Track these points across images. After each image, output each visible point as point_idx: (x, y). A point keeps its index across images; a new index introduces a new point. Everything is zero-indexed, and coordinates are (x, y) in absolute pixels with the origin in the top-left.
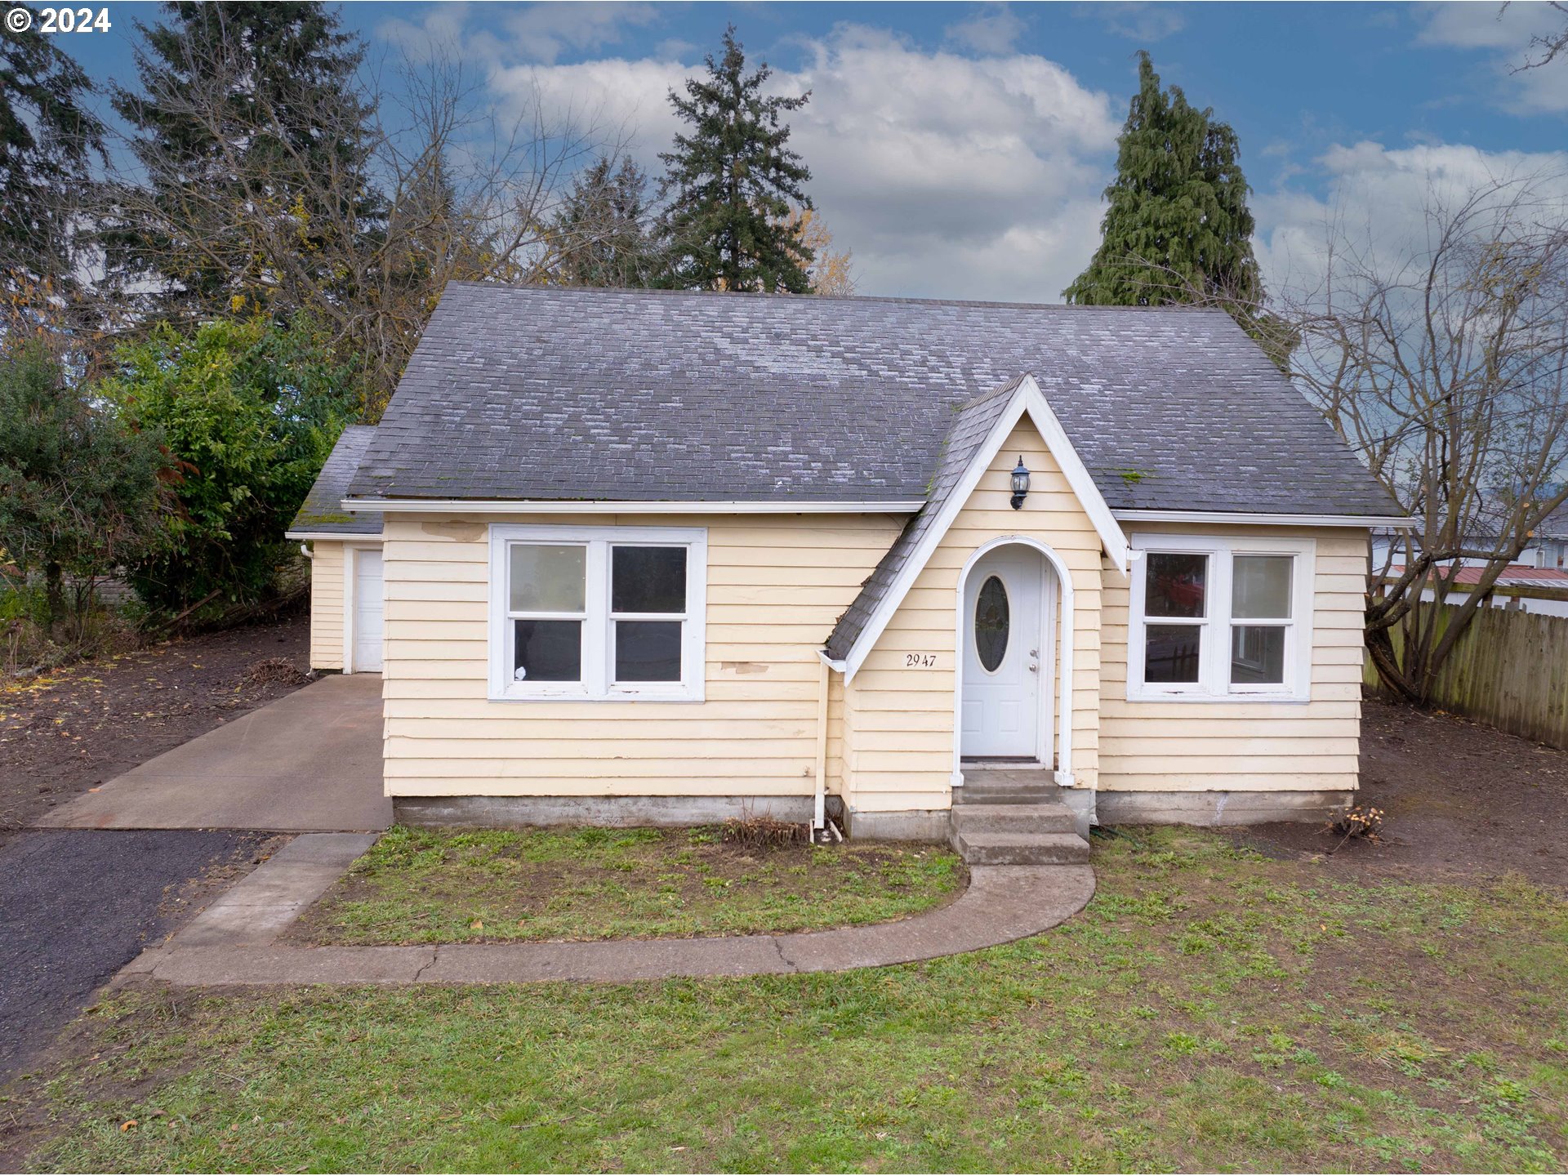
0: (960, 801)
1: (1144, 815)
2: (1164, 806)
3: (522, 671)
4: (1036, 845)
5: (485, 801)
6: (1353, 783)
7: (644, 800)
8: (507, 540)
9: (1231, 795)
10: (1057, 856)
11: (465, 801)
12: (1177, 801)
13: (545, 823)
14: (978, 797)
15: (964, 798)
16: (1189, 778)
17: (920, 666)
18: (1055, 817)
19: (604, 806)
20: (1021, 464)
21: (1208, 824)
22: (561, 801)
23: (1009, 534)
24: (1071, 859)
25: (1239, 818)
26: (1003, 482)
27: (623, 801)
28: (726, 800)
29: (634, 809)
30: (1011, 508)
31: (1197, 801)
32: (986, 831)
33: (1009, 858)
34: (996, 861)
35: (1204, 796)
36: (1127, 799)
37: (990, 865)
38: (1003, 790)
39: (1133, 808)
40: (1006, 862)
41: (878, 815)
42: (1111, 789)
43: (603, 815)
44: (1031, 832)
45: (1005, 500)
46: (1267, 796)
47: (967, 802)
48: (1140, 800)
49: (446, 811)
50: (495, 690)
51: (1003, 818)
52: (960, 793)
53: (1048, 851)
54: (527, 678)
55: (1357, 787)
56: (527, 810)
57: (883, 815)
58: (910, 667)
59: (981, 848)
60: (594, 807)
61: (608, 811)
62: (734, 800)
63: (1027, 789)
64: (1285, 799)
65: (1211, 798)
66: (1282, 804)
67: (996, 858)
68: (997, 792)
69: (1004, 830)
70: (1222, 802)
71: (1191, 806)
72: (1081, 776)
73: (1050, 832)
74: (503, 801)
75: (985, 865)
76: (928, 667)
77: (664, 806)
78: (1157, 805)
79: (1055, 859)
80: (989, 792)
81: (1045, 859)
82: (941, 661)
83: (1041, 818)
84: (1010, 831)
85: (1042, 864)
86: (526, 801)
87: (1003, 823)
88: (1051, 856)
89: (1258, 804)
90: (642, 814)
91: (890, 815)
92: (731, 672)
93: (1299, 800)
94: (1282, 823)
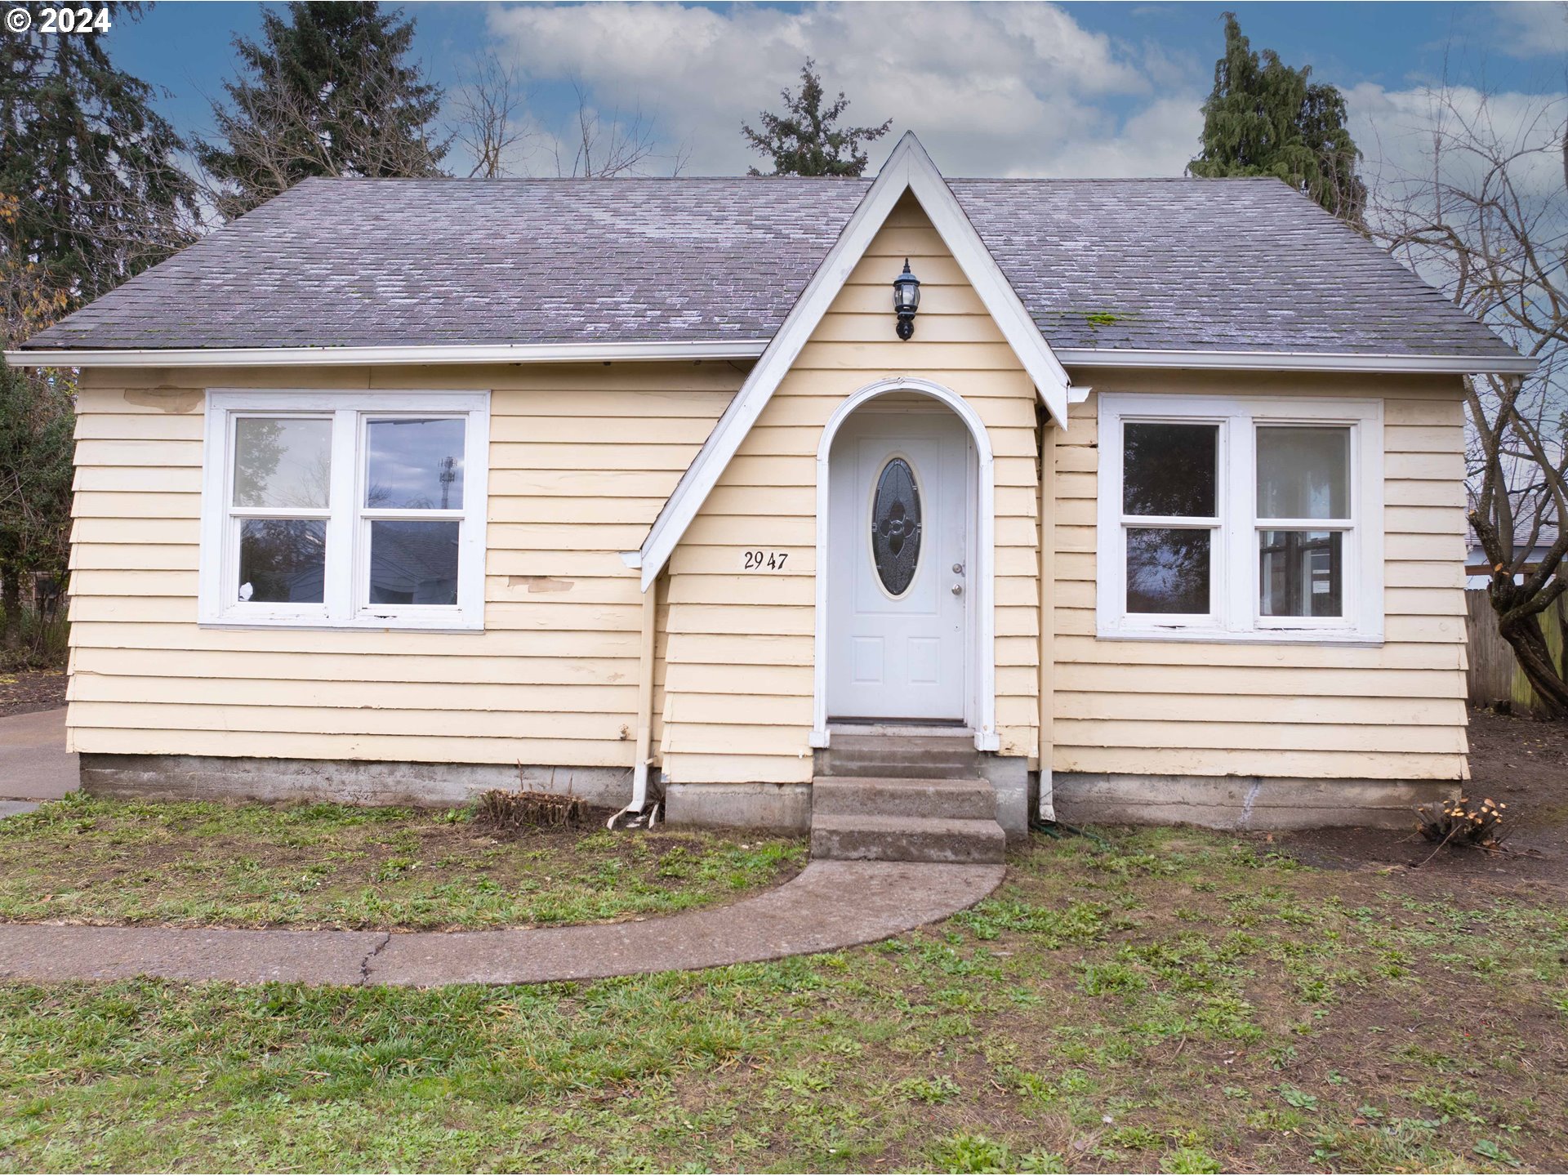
0: (827, 771)
1: (1130, 810)
2: (1161, 798)
3: (248, 589)
4: (919, 830)
5: (196, 764)
6: (1459, 768)
7: (404, 769)
8: (232, 412)
9: (1265, 783)
10: (953, 849)
11: (170, 763)
12: (1182, 790)
13: (272, 796)
14: (854, 765)
15: (833, 767)
16: (1198, 755)
17: (764, 568)
18: (963, 794)
19: (350, 776)
20: (907, 270)
21: (1230, 827)
22: (294, 767)
23: (893, 376)
24: (976, 855)
25: (1281, 819)
26: (882, 299)
27: (375, 769)
28: (516, 772)
29: (390, 781)
30: (896, 337)
31: (1213, 791)
32: (853, 812)
33: (875, 850)
34: (854, 854)
35: (1223, 784)
36: (1102, 785)
37: (847, 859)
38: (892, 756)
39: (1112, 800)
40: (872, 855)
41: (704, 789)
42: (1077, 768)
43: (348, 788)
44: (924, 816)
45: (887, 327)
46: (1323, 786)
47: (838, 772)
48: (1123, 788)
49: (146, 776)
50: (206, 611)
51: (880, 793)
52: (826, 759)
53: (938, 840)
54: (254, 598)
55: (1467, 776)
56: (248, 777)
57: (712, 789)
58: (749, 571)
59: (833, 832)
60: (337, 777)
61: (356, 783)
62: (527, 772)
63: (928, 756)
64: (1352, 792)
65: (1234, 787)
66: (1347, 800)
67: (855, 849)
68: (883, 759)
69: (881, 812)
70: (1251, 794)
71: (1204, 798)
72: (1010, 737)
73: (953, 817)
74: (219, 764)
75: (837, 859)
76: (776, 571)
77: (431, 778)
78: (1149, 795)
79: (949, 855)
80: (871, 760)
81: (933, 853)
82: (795, 562)
83: (939, 794)
84: (891, 813)
85: (928, 860)
86: (248, 766)
87: (879, 801)
88: (942, 849)
89: (1308, 797)
90: (401, 788)
91: (721, 789)
92: (522, 590)
93: (1374, 794)
94: (1347, 828)
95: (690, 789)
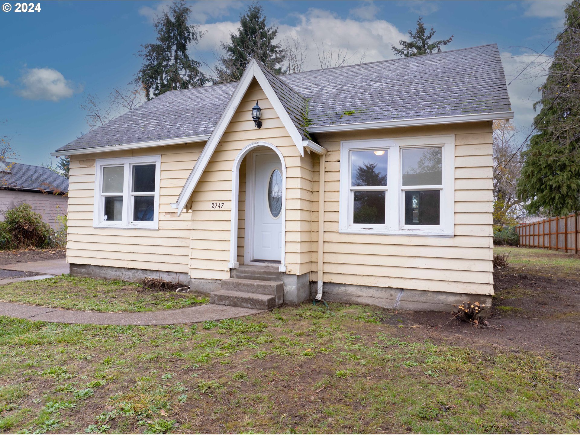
1: (353, 298)
2: (364, 295)
3: (106, 217)
4: (240, 296)
5: (93, 267)
6: (490, 290)
7: (140, 271)
8: (102, 165)
9: (405, 291)
11: (88, 267)
12: (372, 292)
13: (110, 278)
14: (243, 275)
15: (236, 275)
16: (377, 279)
17: (217, 208)
19: (127, 273)
20: (257, 104)
21: (391, 308)
22: (115, 269)
23: (255, 141)
25: (411, 307)
26: (249, 116)
27: (133, 271)
28: (167, 273)
29: (136, 274)
30: (257, 128)
31: (384, 293)
32: (232, 290)
33: (227, 302)
34: (221, 303)
35: (388, 290)
36: (343, 288)
37: (219, 304)
38: (254, 272)
39: (346, 294)
40: (227, 304)
41: (200, 281)
42: (333, 281)
43: (127, 276)
44: (253, 293)
45: (253, 125)
46: (429, 294)
47: (238, 277)
48: (350, 290)
49: (83, 270)
50: (95, 224)
51: (240, 284)
52: (234, 272)
53: (246, 300)
54: (107, 220)
55: (493, 293)
56: (104, 272)
57: (202, 281)
58: (213, 209)
59: (216, 295)
60: (124, 273)
61: (129, 275)
62: (170, 274)
63: (265, 273)
64: (442, 297)
65: (393, 292)
66: (440, 300)
67: (222, 301)
68: (252, 273)
69: (241, 290)
70: (399, 295)
71: (380, 296)
73: (262, 294)
74: (98, 268)
75: (217, 304)
76: (220, 209)
77: (146, 274)
78: (360, 293)
80: (248, 273)
81: (244, 304)
82: (226, 206)
83: (258, 285)
84: (243, 291)
85: (242, 307)
86: (105, 269)
87: (240, 286)
88: (247, 303)
89: (423, 298)
90: (139, 277)
91: (205, 281)
92: (168, 217)
93: (451, 299)
94: (440, 312)
95: (197, 280)
